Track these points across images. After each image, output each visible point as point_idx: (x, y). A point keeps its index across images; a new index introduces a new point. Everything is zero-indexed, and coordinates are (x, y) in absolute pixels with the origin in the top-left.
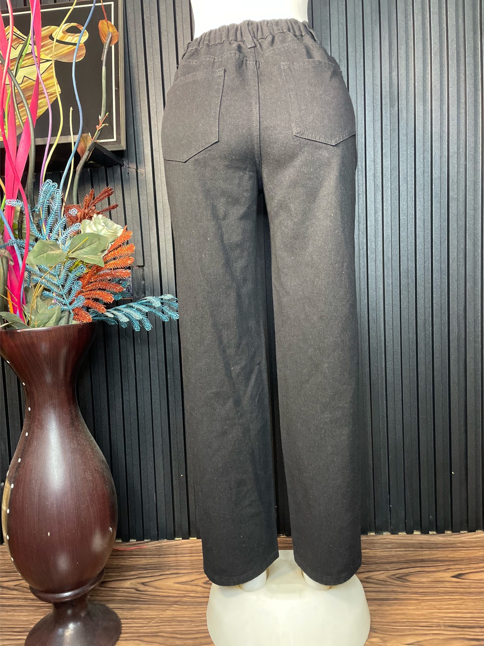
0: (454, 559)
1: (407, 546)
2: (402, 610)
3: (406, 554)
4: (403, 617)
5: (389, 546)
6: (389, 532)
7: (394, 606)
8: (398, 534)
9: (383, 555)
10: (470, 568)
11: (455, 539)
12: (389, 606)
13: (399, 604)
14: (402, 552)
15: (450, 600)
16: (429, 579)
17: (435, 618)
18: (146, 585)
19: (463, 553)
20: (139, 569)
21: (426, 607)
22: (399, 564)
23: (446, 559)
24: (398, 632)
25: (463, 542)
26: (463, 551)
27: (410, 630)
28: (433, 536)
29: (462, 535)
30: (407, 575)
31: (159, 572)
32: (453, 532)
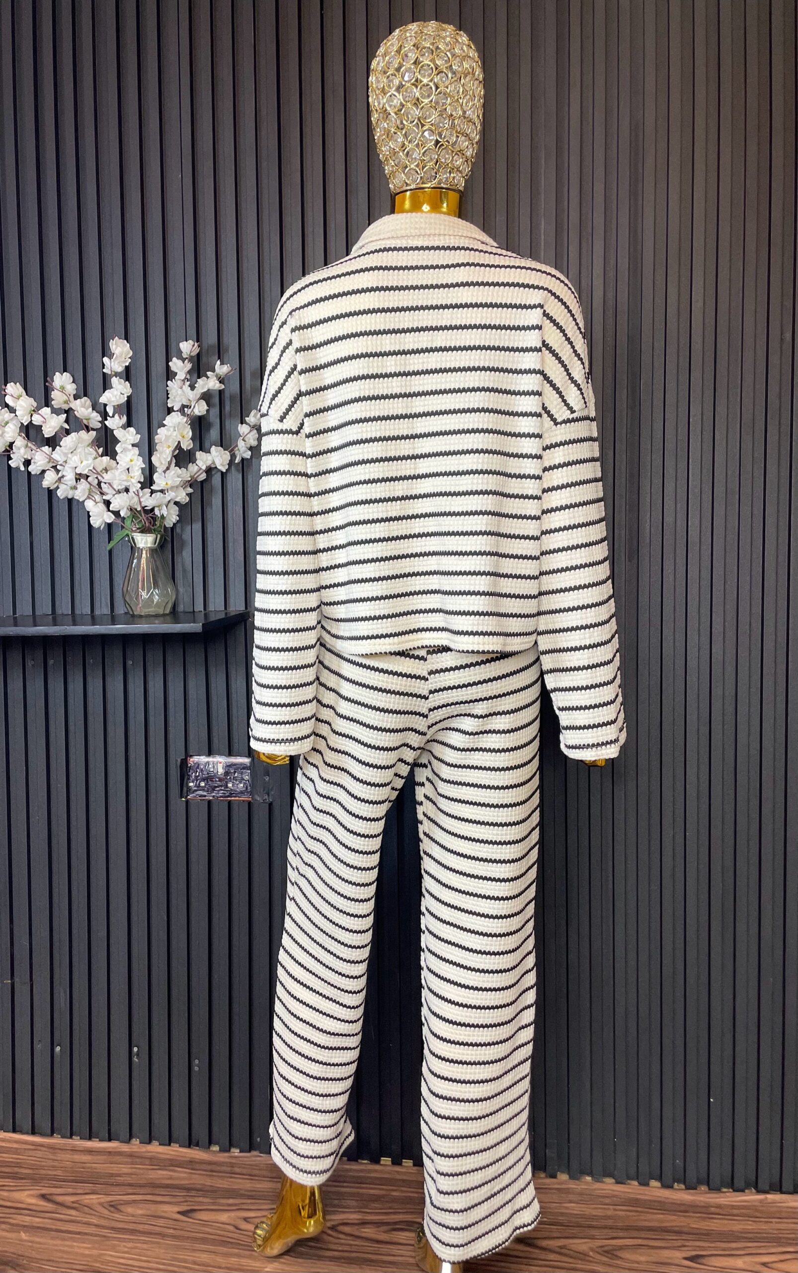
0: (698, 1231)
1: (635, 1202)
3: (628, 1217)
5: (607, 1201)
6: (614, 1178)
8: (625, 1184)
9: (594, 1214)
10: (716, 1248)
11: (710, 1200)
14: (623, 1213)
16: (650, 1257)
18: (248, 1222)
19: (716, 1223)
20: (242, 1196)
22: (613, 1231)
23: (685, 1230)
25: (719, 1206)
26: (715, 1221)
28: (677, 1192)
29: (722, 1195)
30: (620, 1248)
31: (269, 1204)
32: (709, 1189)
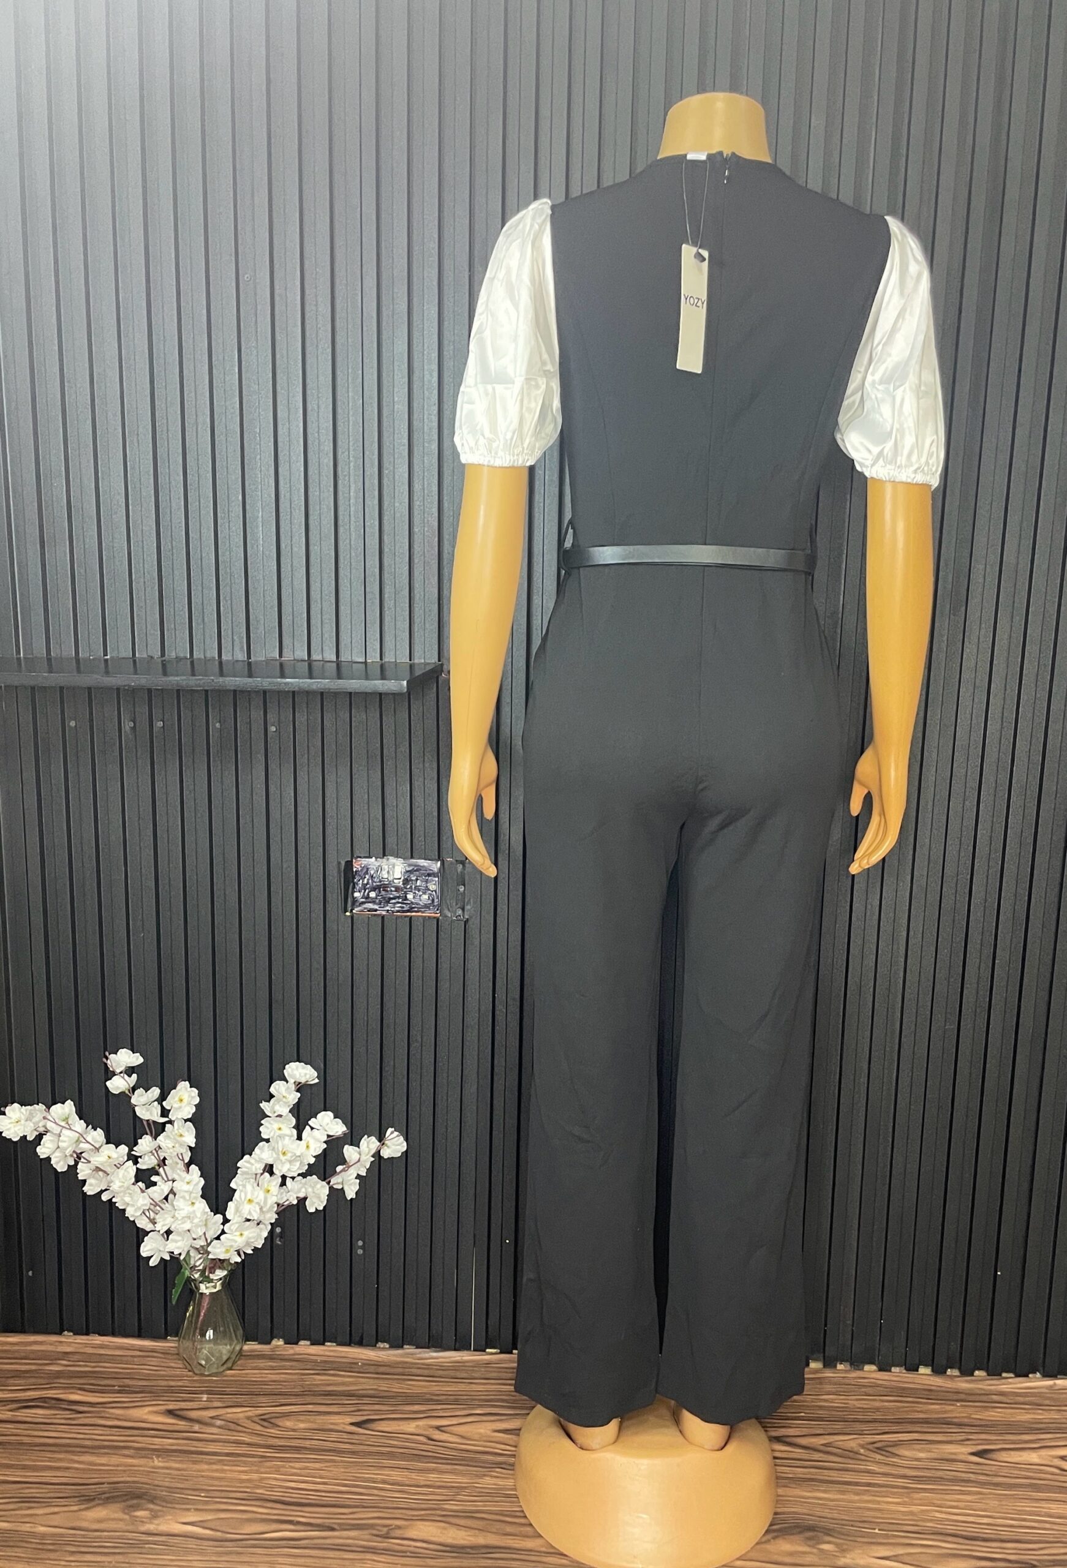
1: (902, 1392)
2: (879, 1503)
4: (879, 1515)
7: (863, 1494)
11: (991, 1387)
12: (857, 1494)
13: (873, 1494)
14: (894, 1404)
15: (959, 1492)
16: (932, 1454)
17: (931, 1521)
18: (442, 1431)
19: (1002, 1413)
21: (916, 1502)
22: (885, 1424)
24: (868, 1537)
27: (887, 1536)
30: (896, 1444)
